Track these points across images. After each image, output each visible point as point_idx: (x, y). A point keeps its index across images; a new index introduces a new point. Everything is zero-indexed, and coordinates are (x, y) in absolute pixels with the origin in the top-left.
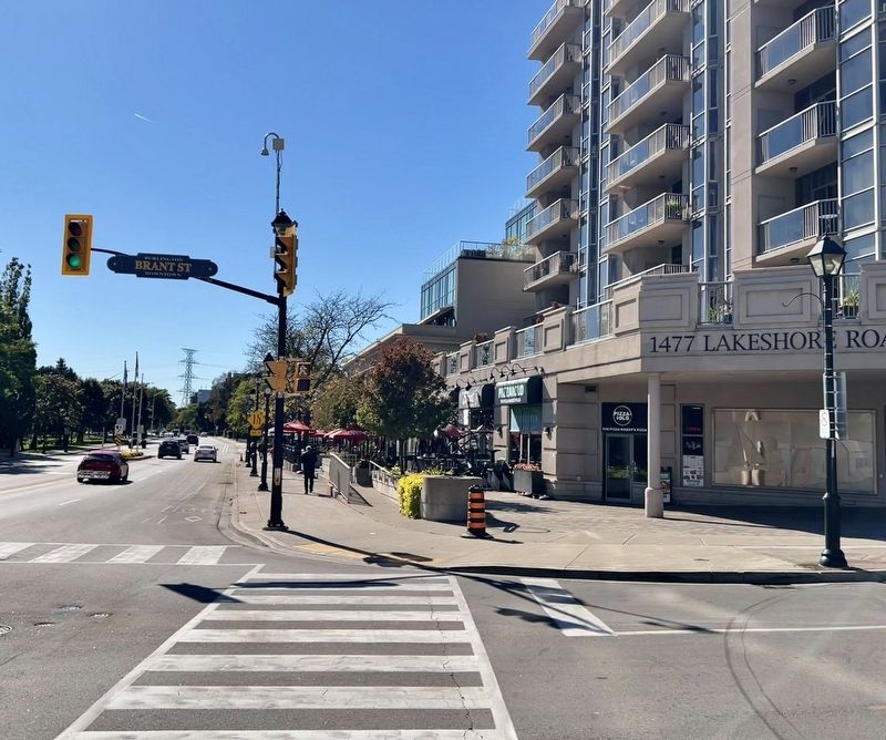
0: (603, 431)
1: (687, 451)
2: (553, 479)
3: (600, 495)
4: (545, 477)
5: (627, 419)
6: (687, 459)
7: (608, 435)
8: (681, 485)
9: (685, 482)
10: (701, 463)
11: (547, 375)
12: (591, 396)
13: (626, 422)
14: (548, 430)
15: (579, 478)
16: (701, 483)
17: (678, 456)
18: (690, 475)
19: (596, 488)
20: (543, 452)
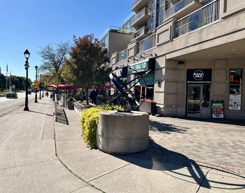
0: (187, 83)
1: (232, 92)
2: (162, 106)
3: (184, 114)
4: (157, 105)
5: (201, 76)
6: (232, 97)
7: (189, 85)
8: (228, 109)
9: (230, 108)
10: (240, 98)
11: (158, 57)
12: (181, 66)
13: (200, 78)
14: (159, 83)
15: (174, 106)
16: (239, 108)
17: (227, 95)
18: (233, 104)
19: (182, 110)
20: (155, 94)
